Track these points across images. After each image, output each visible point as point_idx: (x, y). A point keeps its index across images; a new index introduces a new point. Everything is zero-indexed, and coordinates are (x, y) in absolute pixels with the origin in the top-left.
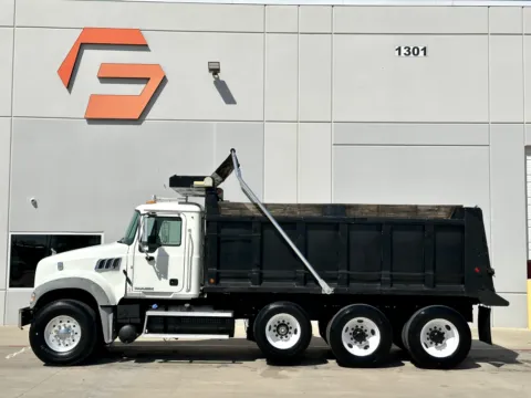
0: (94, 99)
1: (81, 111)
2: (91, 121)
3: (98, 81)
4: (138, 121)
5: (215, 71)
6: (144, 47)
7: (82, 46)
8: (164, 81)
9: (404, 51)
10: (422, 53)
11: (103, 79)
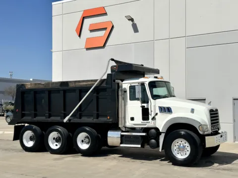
1: (83, 46)
2: (88, 49)
3: (89, 31)
4: (103, 47)
5: (132, 20)
6: (106, 14)
7: (84, 18)
8: (113, 27)
11: (91, 31)
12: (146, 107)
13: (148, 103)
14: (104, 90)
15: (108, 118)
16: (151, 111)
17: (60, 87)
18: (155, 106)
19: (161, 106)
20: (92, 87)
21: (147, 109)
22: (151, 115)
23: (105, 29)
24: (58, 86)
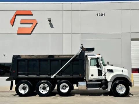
0: (19, 29)
3: (20, 24)
4: (30, 34)
5: (50, 21)
7: (16, 15)
8: (37, 23)
9: (99, 15)
10: (103, 15)
12: (100, 69)
13: (101, 67)
14: (78, 60)
15: (80, 75)
16: (103, 71)
17: (48, 58)
18: (105, 69)
19: (108, 69)
20: (71, 59)
21: (101, 70)
22: (103, 73)
23: (32, 23)
24: (46, 58)
